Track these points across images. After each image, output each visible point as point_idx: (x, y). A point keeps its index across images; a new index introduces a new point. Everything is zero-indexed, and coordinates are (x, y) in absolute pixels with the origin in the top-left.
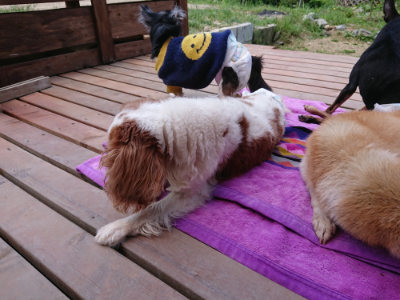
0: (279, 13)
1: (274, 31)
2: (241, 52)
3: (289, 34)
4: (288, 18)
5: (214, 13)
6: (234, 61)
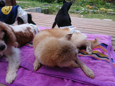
0: (50, 5)
1: (48, 10)
2: (23, 12)
3: (52, 11)
4: (52, 7)
5: (29, 4)
6: (21, 15)
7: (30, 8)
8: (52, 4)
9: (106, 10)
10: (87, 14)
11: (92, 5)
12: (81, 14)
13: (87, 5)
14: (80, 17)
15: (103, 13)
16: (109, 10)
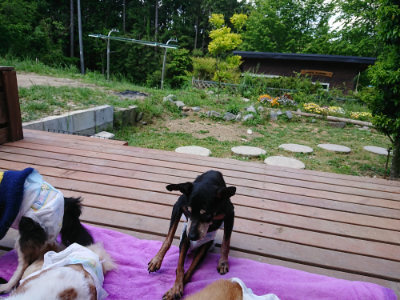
1: (136, 112)
3: (151, 114)
6: (36, 209)
7: (69, 109)
8: (151, 90)
9: (322, 109)
10: (264, 124)
11: (277, 94)
12: (247, 124)
13: (260, 93)
14: (244, 134)
15: (314, 120)
16: (332, 109)
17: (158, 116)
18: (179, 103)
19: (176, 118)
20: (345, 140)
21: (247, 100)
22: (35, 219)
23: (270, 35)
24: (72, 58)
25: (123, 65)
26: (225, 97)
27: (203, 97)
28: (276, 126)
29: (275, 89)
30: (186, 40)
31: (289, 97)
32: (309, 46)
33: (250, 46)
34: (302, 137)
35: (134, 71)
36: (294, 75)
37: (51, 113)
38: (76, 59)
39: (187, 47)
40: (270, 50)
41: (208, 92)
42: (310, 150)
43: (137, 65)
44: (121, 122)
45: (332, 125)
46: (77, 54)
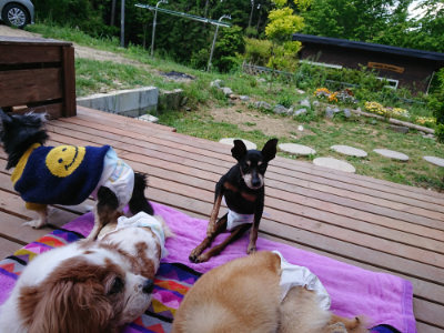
1: (181, 96)
2: (121, 171)
3: (196, 100)
6: (113, 181)
8: (197, 72)
9: (385, 110)
10: (317, 121)
11: (338, 88)
12: (299, 119)
13: (318, 85)
14: (294, 130)
15: (374, 122)
16: (396, 111)
17: (203, 102)
18: (227, 90)
19: (221, 106)
20: (405, 146)
21: (302, 92)
22: (112, 189)
23: (337, 18)
24: (113, 27)
25: (166, 39)
26: (278, 86)
27: (253, 85)
28: (330, 124)
29: (335, 83)
30: (240, 16)
31: (349, 92)
32: (381, 34)
33: (312, 29)
34: (358, 139)
35: (179, 48)
36: (359, 69)
37: (98, 90)
38: (117, 29)
39: (240, 24)
40: (335, 35)
41: (259, 80)
42: (364, 154)
43: (182, 40)
44: (165, 106)
45: (393, 129)
46: (118, 23)
